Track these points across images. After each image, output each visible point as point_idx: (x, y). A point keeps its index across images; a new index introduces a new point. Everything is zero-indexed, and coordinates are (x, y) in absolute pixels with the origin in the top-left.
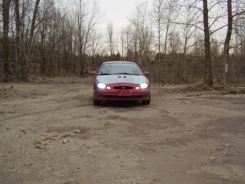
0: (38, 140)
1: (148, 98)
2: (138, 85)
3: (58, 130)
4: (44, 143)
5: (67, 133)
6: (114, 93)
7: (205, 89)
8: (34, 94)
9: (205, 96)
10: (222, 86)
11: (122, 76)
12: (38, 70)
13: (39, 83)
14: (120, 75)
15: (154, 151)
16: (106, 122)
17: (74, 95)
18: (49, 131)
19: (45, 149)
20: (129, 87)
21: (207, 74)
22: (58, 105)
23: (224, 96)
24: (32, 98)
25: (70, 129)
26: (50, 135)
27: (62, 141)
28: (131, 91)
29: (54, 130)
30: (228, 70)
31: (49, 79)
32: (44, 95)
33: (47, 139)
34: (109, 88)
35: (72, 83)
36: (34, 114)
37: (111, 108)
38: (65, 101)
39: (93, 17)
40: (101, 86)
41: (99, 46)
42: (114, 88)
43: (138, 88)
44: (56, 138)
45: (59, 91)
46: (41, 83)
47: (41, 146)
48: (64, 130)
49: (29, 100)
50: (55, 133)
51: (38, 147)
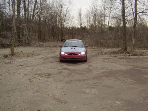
0: (30, 78)
1: (85, 59)
2: (80, 53)
3: (39, 74)
4: (32, 79)
5: (42, 76)
6: (68, 57)
7: (122, 53)
8: (33, 55)
9: (119, 57)
10: (131, 51)
11: (73, 48)
12: (37, 38)
13: (37, 47)
14: (72, 48)
15: (71, 83)
16: (61, 71)
17: (52, 55)
18: (35, 75)
19: (32, 82)
20: (76, 54)
21: (124, 44)
22: (43, 61)
23: (130, 57)
24: (31, 57)
25: (44, 74)
26: (35, 76)
27: (39, 79)
28: (76, 56)
29: (37, 74)
30: (135, 42)
31: (43, 43)
32: (37, 55)
33: (34, 78)
34: (66, 54)
35: (55, 47)
36: (31, 66)
37: (67, 64)
38: (47, 59)
39: (68, 7)
40: (63, 53)
41: (72, 23)
42: (69, 54)
43: (80, 54)
44: (37, 78)
45: (46, 52)
46: (37, 46)
47: (31, 80)
48: (42, 74)
49: (30, 58)
50: (37, 76)
51: (30, 81)
